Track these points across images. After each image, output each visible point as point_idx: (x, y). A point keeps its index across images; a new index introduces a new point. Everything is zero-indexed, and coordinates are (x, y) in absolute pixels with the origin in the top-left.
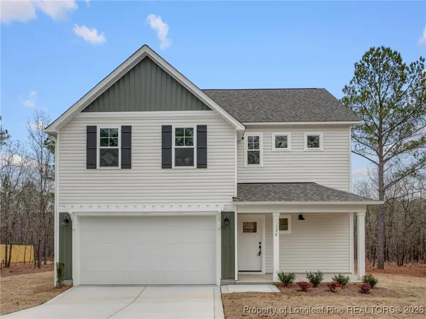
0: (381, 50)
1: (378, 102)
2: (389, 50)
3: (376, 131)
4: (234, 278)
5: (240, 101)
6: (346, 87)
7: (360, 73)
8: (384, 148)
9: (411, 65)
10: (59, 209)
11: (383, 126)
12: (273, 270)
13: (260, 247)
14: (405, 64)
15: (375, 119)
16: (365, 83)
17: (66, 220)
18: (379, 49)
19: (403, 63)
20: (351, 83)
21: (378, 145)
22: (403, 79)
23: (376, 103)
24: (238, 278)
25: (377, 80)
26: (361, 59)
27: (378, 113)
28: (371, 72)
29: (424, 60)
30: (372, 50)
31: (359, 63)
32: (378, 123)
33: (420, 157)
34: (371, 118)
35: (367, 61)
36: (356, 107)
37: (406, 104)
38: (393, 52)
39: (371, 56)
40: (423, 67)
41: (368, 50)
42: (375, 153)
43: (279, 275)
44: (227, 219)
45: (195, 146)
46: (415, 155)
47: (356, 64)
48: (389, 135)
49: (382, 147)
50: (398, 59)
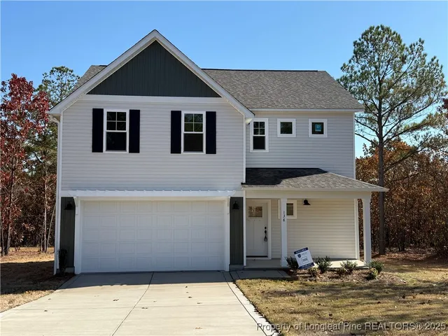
0: (380, 29)
1: (378, 82)
2: (388, 29)
3: (376, 111)
4: (243, 264)
5: (242, 83)
6: (344, 65)
7: (359, 52)
8: (384, 128)
9: (411, 47)
10: (61, 193)
11: (383, 106)
12: (281, 255)
13: (266, 232)
14: (404, 45)
15: (374, 100)
16: (364, 62)
17: (69, 205)
18: (378, 28)
19: (402, 44)
20: (350, 62)
21: (377, 126)
22: (403, 59)
23: (375, 83)
24: (247, 263)
25: (376, 60)
26: (361, 36)
27: (377, 93)
28: (371, 52)
29: (423, 42)
30: (371, 28)
31: (358, 41)
32: (377, 103)
33: (421, 139)
34: (370, 98)
35: (367, 40)
36: (355, 86)
37: (406, 86)
38: (392, 32)
39: (370, 35)
40: (422, 49)
41: (367, 29)
42: (374, 133)
43: (288, 260)
44: (236, 204)
45: (204, 132)
46: (415, 137)
47: (355, 43)
48: (389, 116)
49: (382, 127)
50: (398, 40)
